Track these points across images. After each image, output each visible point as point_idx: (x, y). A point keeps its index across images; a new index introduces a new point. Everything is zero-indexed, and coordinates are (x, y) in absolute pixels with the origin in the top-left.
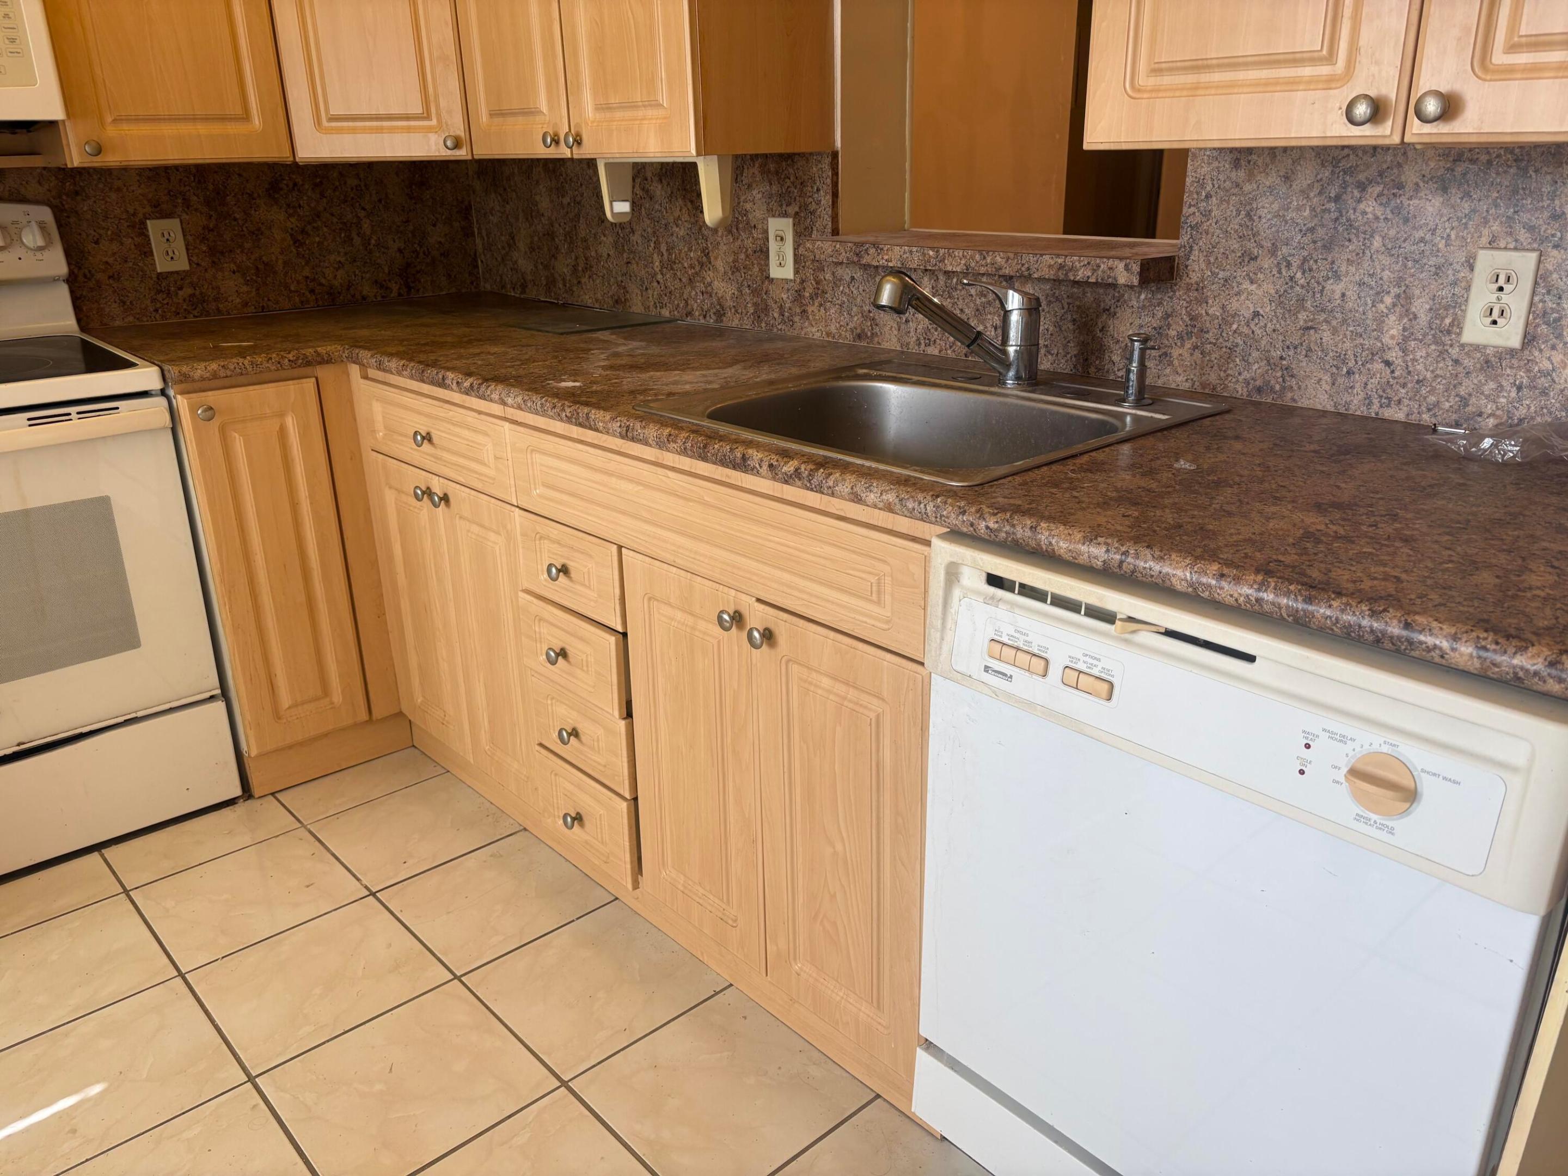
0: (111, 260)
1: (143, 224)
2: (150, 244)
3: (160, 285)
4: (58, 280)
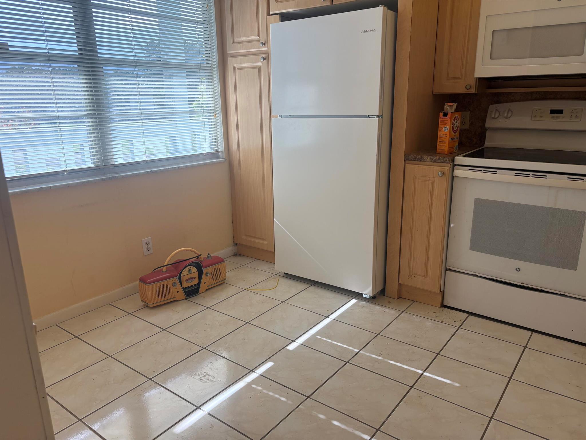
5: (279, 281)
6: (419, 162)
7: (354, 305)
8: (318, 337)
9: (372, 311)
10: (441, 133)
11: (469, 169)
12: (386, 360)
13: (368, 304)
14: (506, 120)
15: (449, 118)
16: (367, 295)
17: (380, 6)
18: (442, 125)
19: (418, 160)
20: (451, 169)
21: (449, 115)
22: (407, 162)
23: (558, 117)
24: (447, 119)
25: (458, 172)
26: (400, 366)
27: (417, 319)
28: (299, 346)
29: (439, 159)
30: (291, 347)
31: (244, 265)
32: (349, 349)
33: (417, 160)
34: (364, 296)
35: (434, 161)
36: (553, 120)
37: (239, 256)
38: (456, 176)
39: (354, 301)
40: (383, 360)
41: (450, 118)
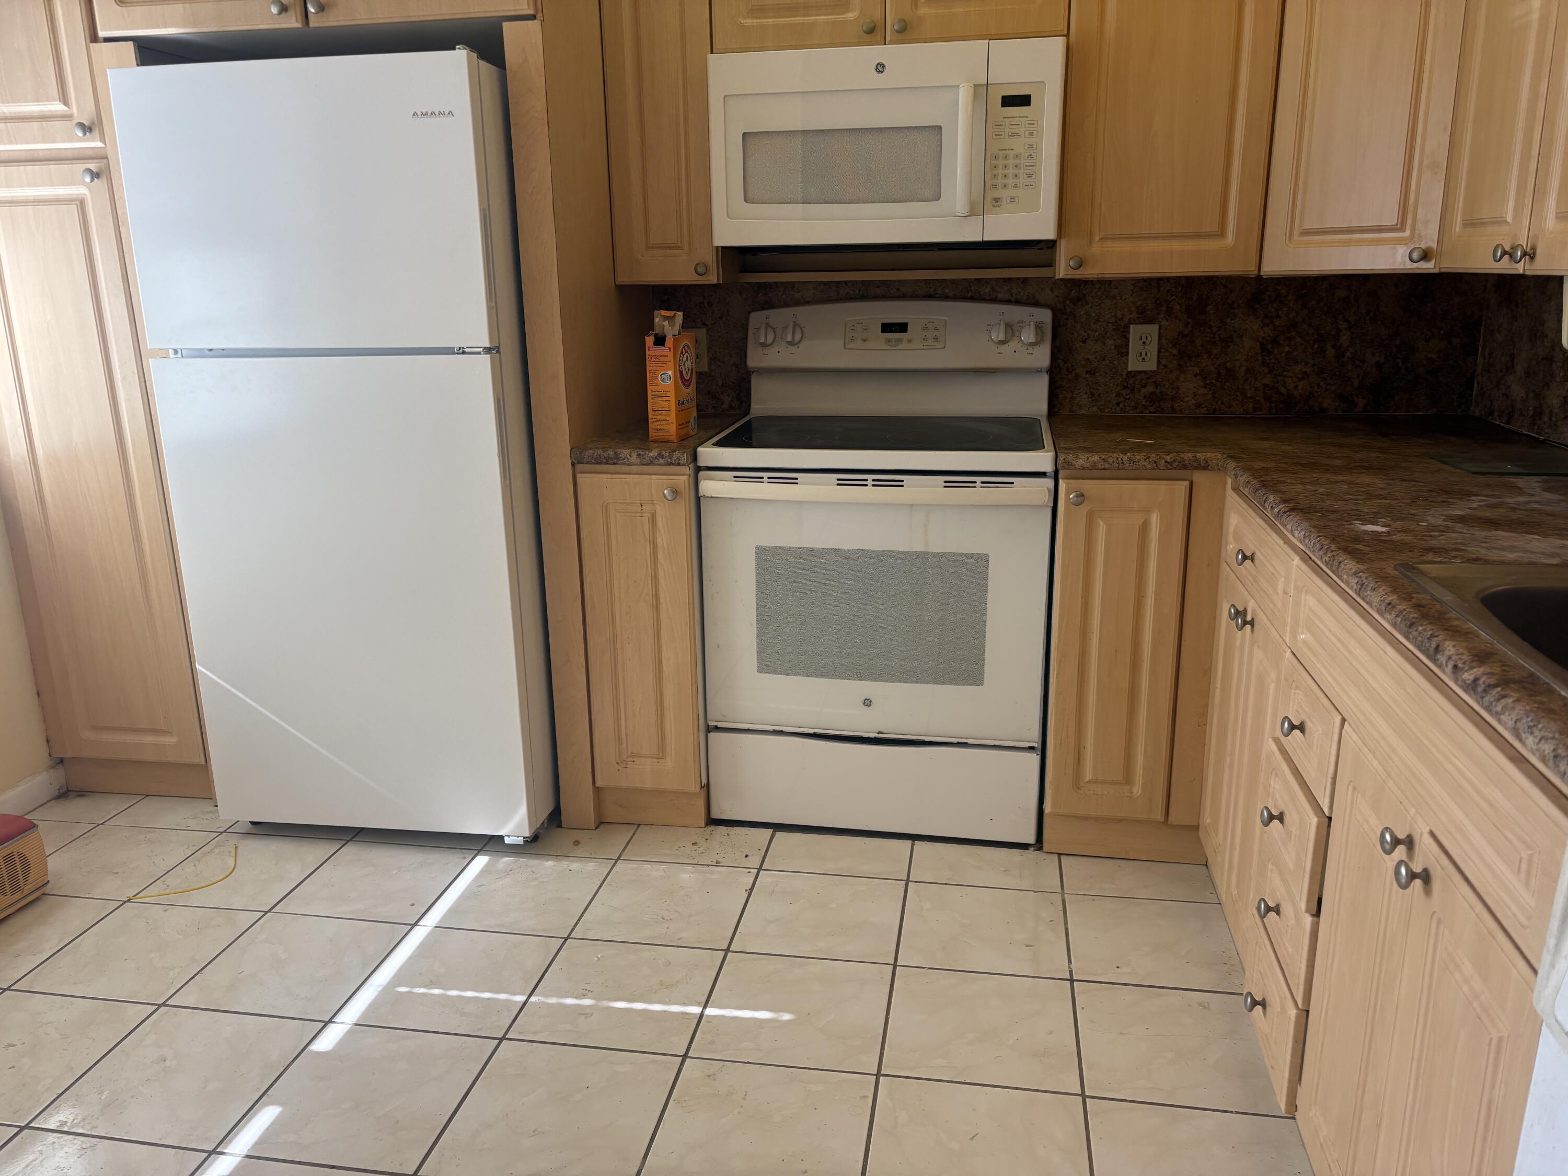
0: (1091, 357)
1: (1127, 327)
2: (1128, 345)
3: (1127, 382)
4: (1041, 371)
5: (239, 851)
6: (611, 468)
7: (485, 871)
8: (403, 989)
9: (536, 879)
10: (654, 388)
11: (735, 477)
12: (605, 1003)
13: (522, 860)
14: (793, 349)
15: (670, 349)
16: (516, 838)
17: (457, 47)
18: (655, 368)
19: (607, 460)
20: (692, 479)
21: (669, 342)
22: (579, 467)
23: (900, 341)
24: (665, 352)
25: (710, 486)
26: (644, 1010)
27: (656, 871)
28: (349, 1032)
29: (661, 456)
30: (327, 1041)
31: (102, 824)
32: (498, 1000)
33: (605, 461)
34: (507, 841)
35: (649, 462)
36: (889, 347)
37: (79, 796)
38: (706, 495)
39: (481, 861)
40: (595, 1005)
41: (672, 350)
